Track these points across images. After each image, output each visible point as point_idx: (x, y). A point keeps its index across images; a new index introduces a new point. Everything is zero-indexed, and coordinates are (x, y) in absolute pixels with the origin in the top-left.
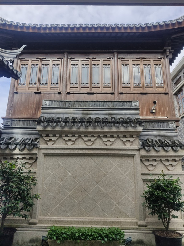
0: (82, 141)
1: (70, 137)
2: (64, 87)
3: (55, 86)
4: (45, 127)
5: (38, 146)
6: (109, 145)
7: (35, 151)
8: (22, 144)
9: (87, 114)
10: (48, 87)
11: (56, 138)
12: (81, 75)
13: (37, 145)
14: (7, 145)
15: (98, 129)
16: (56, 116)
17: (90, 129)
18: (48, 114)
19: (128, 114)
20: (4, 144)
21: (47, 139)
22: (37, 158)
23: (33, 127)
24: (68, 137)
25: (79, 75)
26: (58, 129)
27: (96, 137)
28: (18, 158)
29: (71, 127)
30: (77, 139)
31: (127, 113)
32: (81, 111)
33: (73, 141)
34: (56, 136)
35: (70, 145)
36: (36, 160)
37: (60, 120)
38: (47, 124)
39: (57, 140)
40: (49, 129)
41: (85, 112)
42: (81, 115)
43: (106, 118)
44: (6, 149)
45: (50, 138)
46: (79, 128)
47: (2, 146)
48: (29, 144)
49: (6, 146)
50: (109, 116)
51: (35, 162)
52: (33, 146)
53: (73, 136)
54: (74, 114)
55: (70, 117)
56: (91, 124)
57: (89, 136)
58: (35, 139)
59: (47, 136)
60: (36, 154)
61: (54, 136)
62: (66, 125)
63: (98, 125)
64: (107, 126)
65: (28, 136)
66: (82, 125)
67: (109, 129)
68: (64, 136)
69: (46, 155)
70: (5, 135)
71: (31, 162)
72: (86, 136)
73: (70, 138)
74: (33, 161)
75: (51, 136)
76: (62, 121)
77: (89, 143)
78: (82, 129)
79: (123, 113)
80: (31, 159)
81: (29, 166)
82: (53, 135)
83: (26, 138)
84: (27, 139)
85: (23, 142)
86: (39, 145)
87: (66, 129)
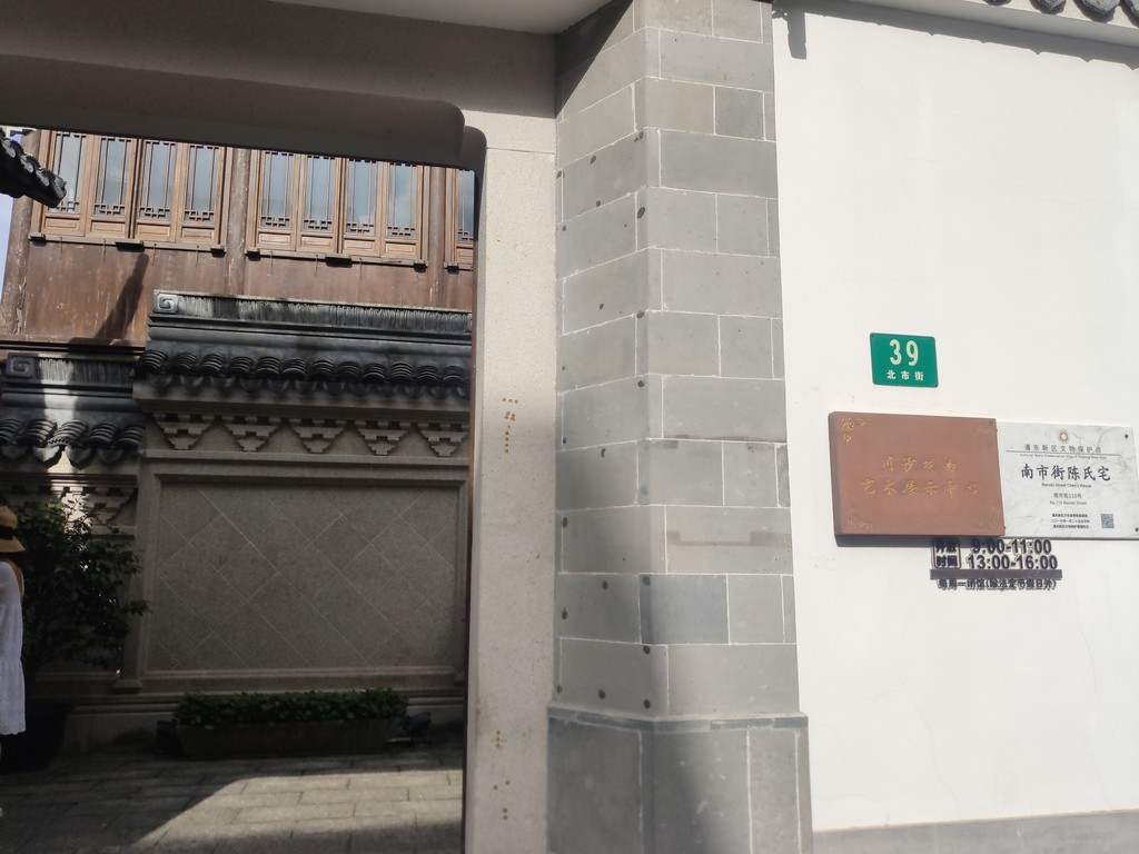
0: (295, 439)
1: (252, 423)
2: (236, 231)
3: (201, 224)
4: (163, 390)
5: (141, 452)
6: (382, 455)
7: (130, 469)
8: (80, 445)
9: (316, 348)
10: (174, 227)
11: (204, 426)
12: (305, 186)
13: (135, 447)
14: (26, 447)
15: (348, 402)
16: (200, 351)
17: (321, 400)
18: (174, 343)
19: (452, 355)
20: (14, 442)
21: (170, 429)
22: (136, 491)
23: (118, 385)
24: (245, 423)
25: (296, 188)
26: (209, 396)
27: (340, 426)
28: (67, 490)
29: (253, 393)
30: (275, 432)
31: (450, 351)
32: (291, 338)
33: (261, 438)
34: (202, 421)
35: (250, 450)
36: (134, 497)
37: (217, 366)
38: (169, 380)
39: (204, 432)
40: (177, 396)
41: (308, 340)
42: (293, 351)
43: (377, 365)
44: (21, 459)
45: (183, 426)
46: (281, 395)
47: (6, 450)
48: (105, 445)
49: (21, 451)
50: (388, 357)
51: (128, 503)
52: (120, 452)
53: (263, 421)
54: (268, 345)
55: (252, 356)
56: (325, 386)
57: (317, 422)
58: (127, 428)
59: (172, 419)
60: (133, 479)
61: (196, 419)
62: (236, 385)
63: (347, 389)
64: (377, 392)
65: (101, 418)
66: (292, 387)
67: (384, 402)
68: (229, 422)
69: (168, 482)
70: (15, 410)
71: (113, 503)
72: (307, 423)
73: (252, 429)
74: (123, 500)
75: (185, 421)
76: (222, 368)
77: (318, 446)
78: (294, 400)
79: (438, 351)
80: (113, 493)
81: (109, 516)
82: (192, 416)
83: (93, 422)
84: (98, 426)
85: (82, 435)
86: (145, 446)
87: (238, 399)
